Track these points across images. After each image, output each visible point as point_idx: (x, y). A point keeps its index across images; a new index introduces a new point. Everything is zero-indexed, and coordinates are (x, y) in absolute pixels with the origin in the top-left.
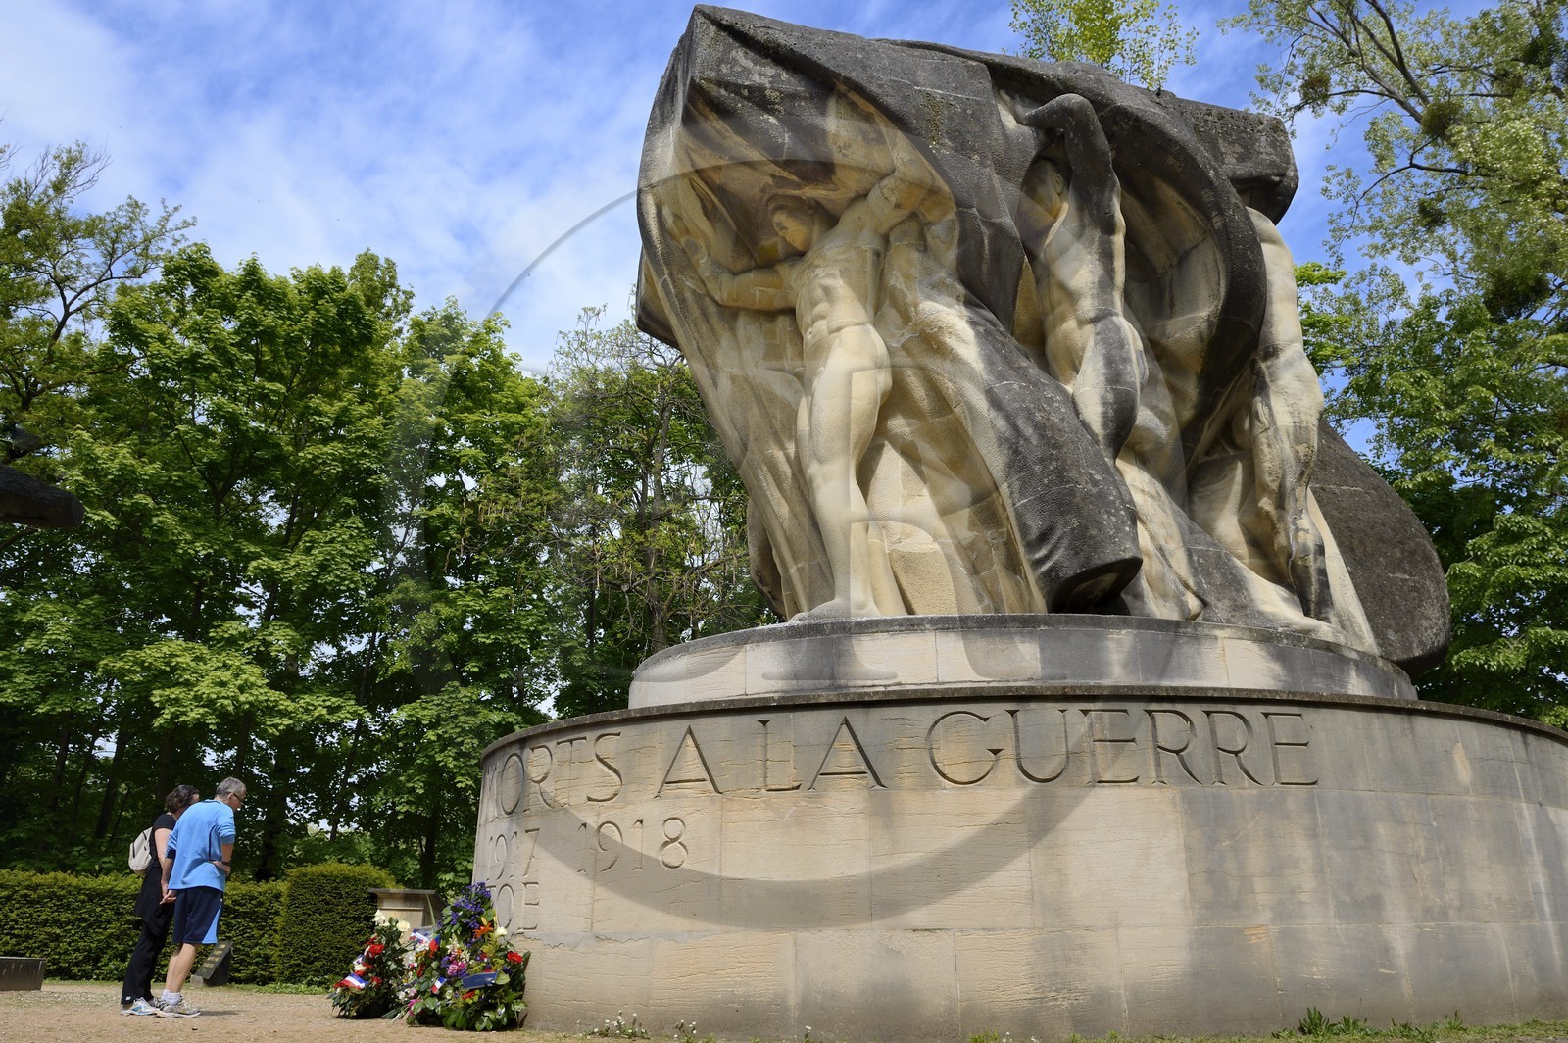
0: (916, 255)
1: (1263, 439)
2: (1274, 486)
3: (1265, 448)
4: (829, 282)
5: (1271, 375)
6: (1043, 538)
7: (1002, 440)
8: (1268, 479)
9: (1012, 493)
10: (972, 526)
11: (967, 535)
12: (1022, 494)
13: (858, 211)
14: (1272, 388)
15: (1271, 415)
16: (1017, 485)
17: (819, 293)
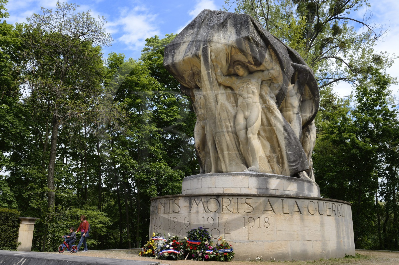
0: (269, 89)
1: (308, 142)
2: (308, 152)
3: (308, 144)
4: (254, 90)
5: (311, 129)
6: (294, 161)
7: (285, 138)
8: (308, 150)
9: (286, 150)
10: (270, 152)
11: (268, 154)
12: (289, 151)
13: (260, 74)
14: (311, 132)
15: (311, 137)
16: (288, 149)
17: (251, 92)
